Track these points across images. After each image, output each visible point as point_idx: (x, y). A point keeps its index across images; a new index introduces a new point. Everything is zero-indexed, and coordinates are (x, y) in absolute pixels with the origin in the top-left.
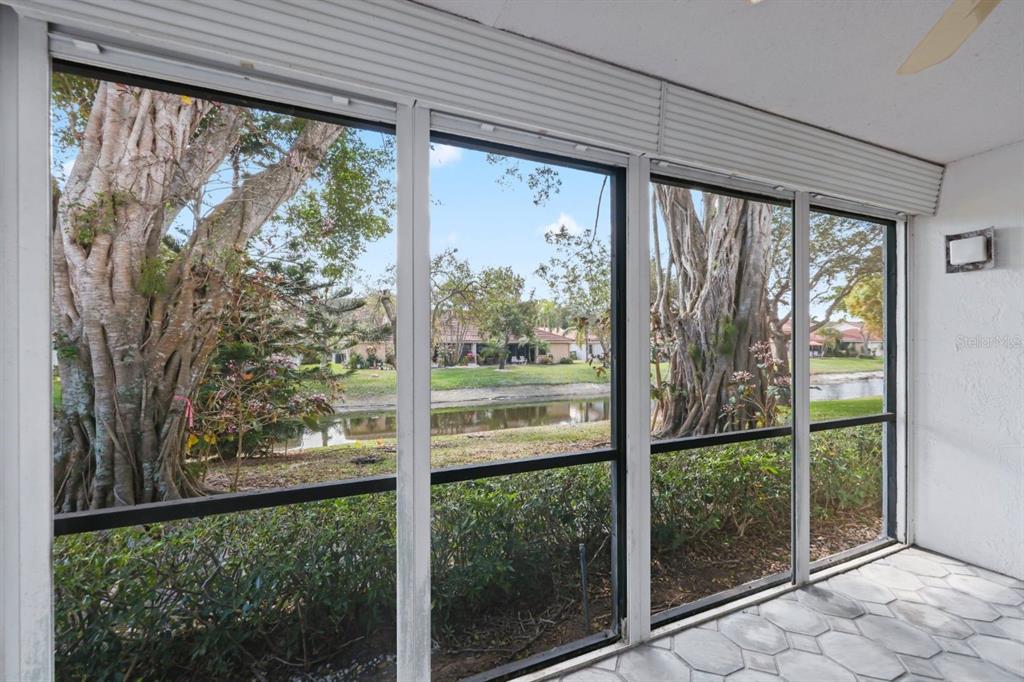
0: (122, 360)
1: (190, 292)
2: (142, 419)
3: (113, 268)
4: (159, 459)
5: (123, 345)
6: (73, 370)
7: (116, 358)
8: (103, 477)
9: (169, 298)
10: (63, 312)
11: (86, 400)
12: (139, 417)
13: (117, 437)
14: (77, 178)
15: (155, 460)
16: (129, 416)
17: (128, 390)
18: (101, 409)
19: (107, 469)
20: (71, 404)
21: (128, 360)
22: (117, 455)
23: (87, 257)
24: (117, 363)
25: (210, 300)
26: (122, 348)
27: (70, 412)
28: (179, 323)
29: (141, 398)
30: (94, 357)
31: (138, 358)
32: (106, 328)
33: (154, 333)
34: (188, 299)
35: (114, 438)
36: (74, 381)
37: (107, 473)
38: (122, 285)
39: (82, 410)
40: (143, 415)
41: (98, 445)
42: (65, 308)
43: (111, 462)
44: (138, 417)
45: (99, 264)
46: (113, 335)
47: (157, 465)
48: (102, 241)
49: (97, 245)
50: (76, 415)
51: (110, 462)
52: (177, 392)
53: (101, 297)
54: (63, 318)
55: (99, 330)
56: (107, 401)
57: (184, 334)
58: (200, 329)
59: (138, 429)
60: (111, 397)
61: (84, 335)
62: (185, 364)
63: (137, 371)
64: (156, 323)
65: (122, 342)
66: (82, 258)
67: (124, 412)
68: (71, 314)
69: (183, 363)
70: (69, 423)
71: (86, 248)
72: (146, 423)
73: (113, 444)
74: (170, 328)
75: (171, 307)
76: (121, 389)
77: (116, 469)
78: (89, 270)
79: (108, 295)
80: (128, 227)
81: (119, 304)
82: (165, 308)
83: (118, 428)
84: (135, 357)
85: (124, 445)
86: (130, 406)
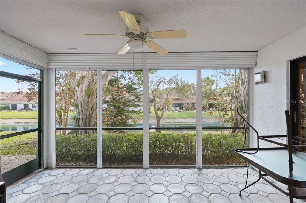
3: (83, 90)
6: (77, 110)
7: (83, 107)
11: (79, 115)
17: (85, 114)
18: (81, 117)
20: (76, 116)
21: (85, 108)
22: (83, 126)
24: (83, 108)
26: (84, 105)
29: (87, 115)
30: (80, 107)
33: (89, 102)
36: (77, 112)
38: (84, 94)
39: (78, 117)
41: (80, 123)
44: (86, 119)
45: (81, 89)
46: (82, 103)
50: (77, 118)
52: (93, 114)
53: (81, 96)
55: (80, 102)
56: (82, 115)
57: (94, 103)
59: (86, 121)
61: (78, 103)
62: (95, 109)
63: (86, 110)
64: (90, 100)
66: (78, 88)
71: (79, 86)
72: (88, 120)
73: (82, 123)
74: (92, 101)
76: (83, 113)
78: (79, 91)
80: (85, 82)
81: (84, 97)
82: (91, 97)
83: (83, 121)
84: (86, 107)
85: (84, 124)
86: (85, 117)
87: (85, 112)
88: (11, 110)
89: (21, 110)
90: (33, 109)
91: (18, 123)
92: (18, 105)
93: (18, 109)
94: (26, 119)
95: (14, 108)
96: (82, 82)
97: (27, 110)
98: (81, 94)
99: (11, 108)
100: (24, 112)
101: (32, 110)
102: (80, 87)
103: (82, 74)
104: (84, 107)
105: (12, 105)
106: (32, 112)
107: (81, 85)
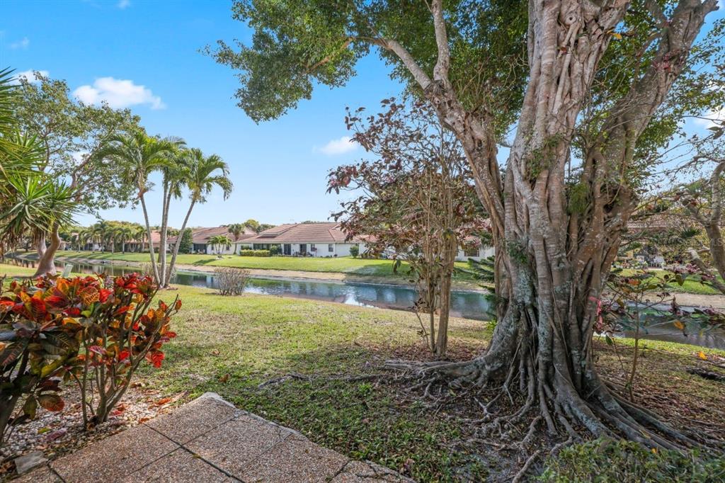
0: (558, 266)
1: (602, 209)
2: (570, 314)
3: (549, 195)
4: (584, 349)
5: (558, 254)
6: (521, 271)
7: (554, 263)
8: (546, 355)
9: (582, 215)
10: (512, 230)
11: (529, 294)
12: (569, 311)
13: (555, 325)
14: (523, 134)
15: (582, 349)
16: (563, 310)
17: (562, 290)
18: (543, 303)
19: (549, 349)
20: (520, 295)
21: (562, 266)
22: (555, 340)
23: (533, 190)
24: (555, 268)
25: (619, 214)
26: (558, 256)
27: (519, 301)
28: (594, 235)
29: (569, 297)
30: (539, 262)
31: (567, 265)
32: (546, 241)
33: (574, 244)
34: (599, 214)
35: (553, 326)
36: (522, 279)
37: (548, 352)
38: (556, 208)
39: (527, 301)
40: (570, 310)
41: (542, 329)
42: (513, 227)
43: (552, 345)
44: (567, 311)
45: (542, 192)
46: (552, 246)
47: (583, 354)
48: (544, 175)
49: (541, 178)
50: (524, 303)
51: (550, 344)
52: (591, 293)
53: (543, 218)
54: (512, 234)
55: (542, 243)
56: (548, 297)
57: (598, 244)
58: (607, 240)
59: (568, 322)
60: (551, 294)
61: (530, 246)
62: (597, 269)
63: (568, 275)
64: (574, 236)
65: (558, 251)
66: (530, 190)
67: (559, 306)
68: (517, 231)
69: (595, 269)
70: (519, 308)
71: (533, 183)
72: (573, 317)
73: (553, 330)
74: (587, 240)
75: (585, 222)
76: (558, 289)
77: (555, 350)
78: (536, 198)
79: (547, 216)
80: (558, 162)
81: (555, 222)
82: (579, 223)
83: (555, 318)
84: (566, 265)
85: (560, 333)
86: (563, 302)
87: (562, 281)
88: (283, 254)
89: (296, 255)
90: (312, 253)
91: (294, 278)
92: (292, 246)
93: (292, 253)
94: (304, 271)
95: (288, 251)
97: (305, 255)
98: (546, 210)
99: (283, 251)
100: (300, 259)
101: (311, 256)
102: (540, 183)
103: (546, 131)
104: (559, 261)
105: (285, 245)
106: (311, 258)
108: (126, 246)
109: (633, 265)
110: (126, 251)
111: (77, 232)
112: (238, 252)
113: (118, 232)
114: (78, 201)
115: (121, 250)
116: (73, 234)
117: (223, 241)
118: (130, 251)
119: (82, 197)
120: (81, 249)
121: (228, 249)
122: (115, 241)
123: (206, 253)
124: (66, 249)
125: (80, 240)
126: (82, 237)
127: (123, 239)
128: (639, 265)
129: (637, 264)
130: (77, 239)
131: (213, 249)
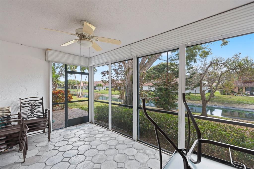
18: (127, 95)
87: (129, 92)
96: (128, 72)
98: (128, 80)
104: (129, 89)
107: (127, 74)
108: (74, 87)
109: (243, 95)
110: (74, 88)
111: (61, 83)
112: (105, 89)
113: (72, 83)
114: (61, 75)
115: (73, 88)
116: (60, 83)
117: (101, 86)
118: (75, 89)
119: (62, 74)
120: (62, 88)
121: (102, 88)
122: (71, 86)
123: (96, 89)
124: (59, 88)
125: (62, 85)
126: (63, 84)
127: (73, 85)
128: (245, 95)
129: (245, 94)
130: (61, 85)
131: (98, 88)
